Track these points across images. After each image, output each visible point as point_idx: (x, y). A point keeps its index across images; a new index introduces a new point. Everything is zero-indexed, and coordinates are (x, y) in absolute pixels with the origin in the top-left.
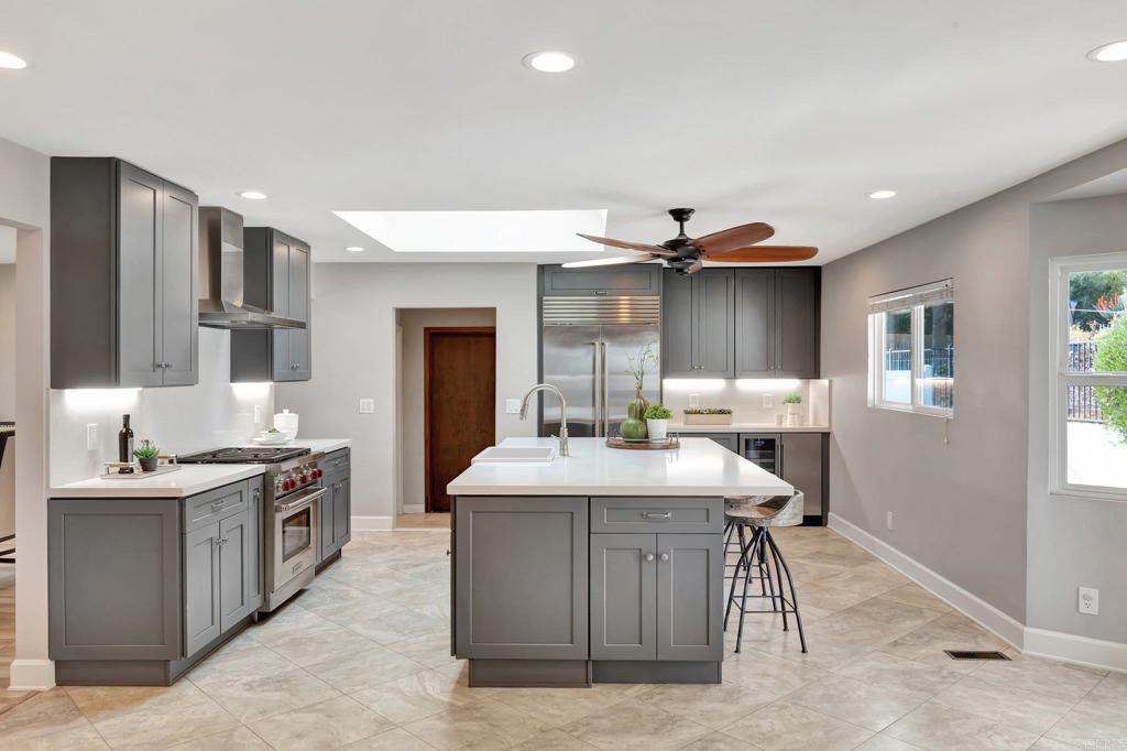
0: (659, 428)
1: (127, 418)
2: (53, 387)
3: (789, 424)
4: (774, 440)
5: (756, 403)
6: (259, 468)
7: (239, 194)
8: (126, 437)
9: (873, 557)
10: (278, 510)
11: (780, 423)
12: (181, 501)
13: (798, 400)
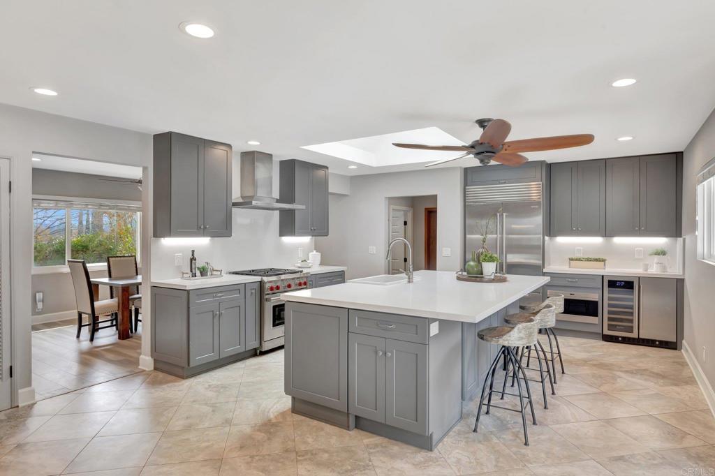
0: (489, 268)
1: (193, 251)
2: (154, 237)
3: (654, 270)
4: (633, 282)
5: (629, 253)
6: (258, 279)
7: (247, 142)
8: (193, 259)
9: (696, 381)
10: (268, 300)
11: (646, 270)
12: (188, 291)
13: (664, 253)
